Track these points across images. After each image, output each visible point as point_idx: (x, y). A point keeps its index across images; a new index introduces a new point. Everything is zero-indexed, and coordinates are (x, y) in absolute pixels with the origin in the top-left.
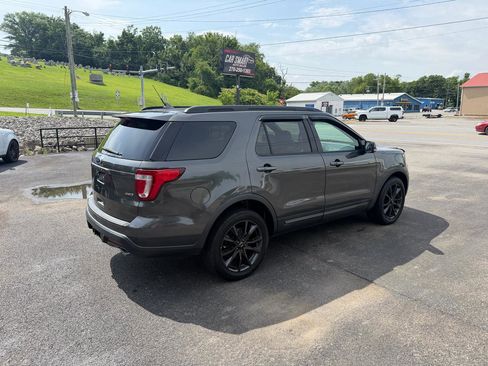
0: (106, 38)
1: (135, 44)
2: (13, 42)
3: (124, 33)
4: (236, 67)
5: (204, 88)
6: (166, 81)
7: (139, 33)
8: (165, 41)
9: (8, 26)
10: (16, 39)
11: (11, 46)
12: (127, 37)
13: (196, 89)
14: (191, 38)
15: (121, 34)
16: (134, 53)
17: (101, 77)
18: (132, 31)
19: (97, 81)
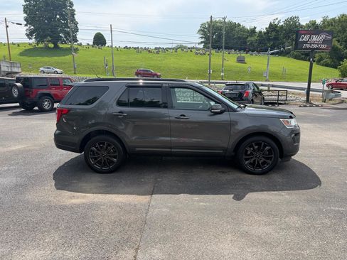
0: (257, 30)
1: (277, 31)
2: (203, 40)
3: (271, 25)
4: (311, 44)
5: (329, 61)
6: (297, 57)
7: (281, 24)
8: (302, 26)
9: (202, 30)
10: (205, 38)
11: (202, 42)
12: (272, 27)
13: (322, 62)
14: (324, 21)
15: (268, 26)
16: (276, 38)
17: (244, 58)
18: (276, 23)
19: (241, 61)
